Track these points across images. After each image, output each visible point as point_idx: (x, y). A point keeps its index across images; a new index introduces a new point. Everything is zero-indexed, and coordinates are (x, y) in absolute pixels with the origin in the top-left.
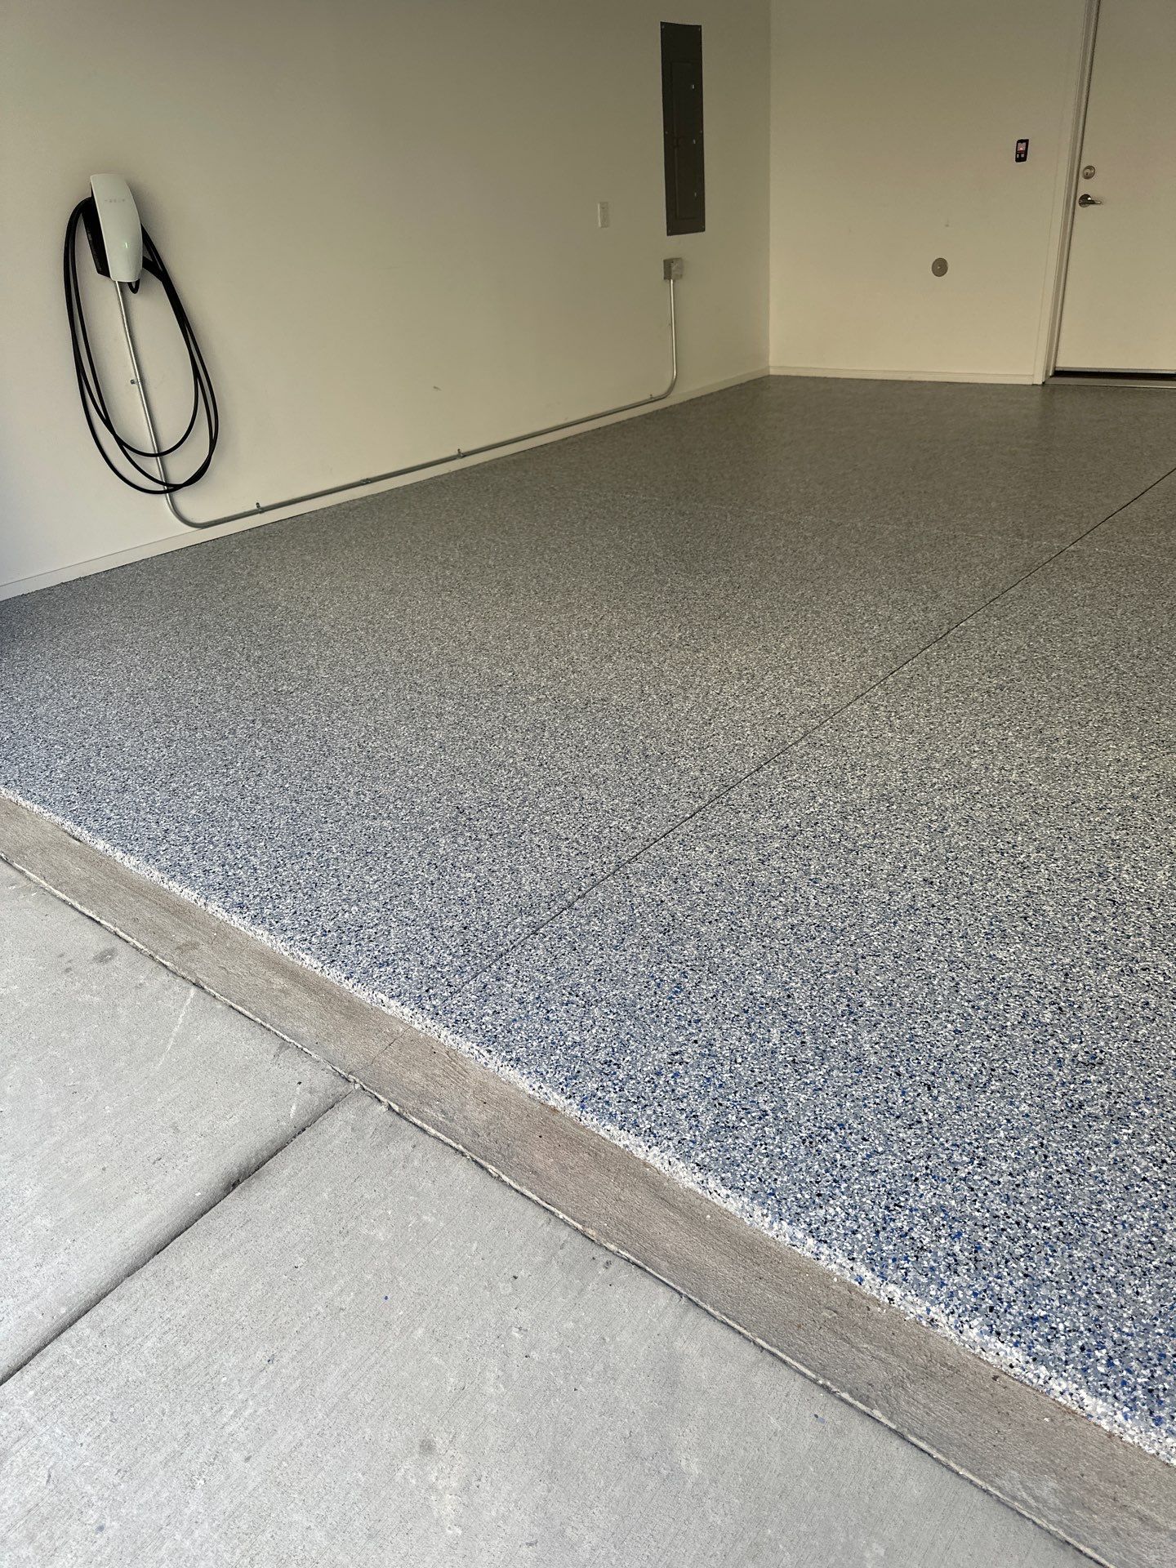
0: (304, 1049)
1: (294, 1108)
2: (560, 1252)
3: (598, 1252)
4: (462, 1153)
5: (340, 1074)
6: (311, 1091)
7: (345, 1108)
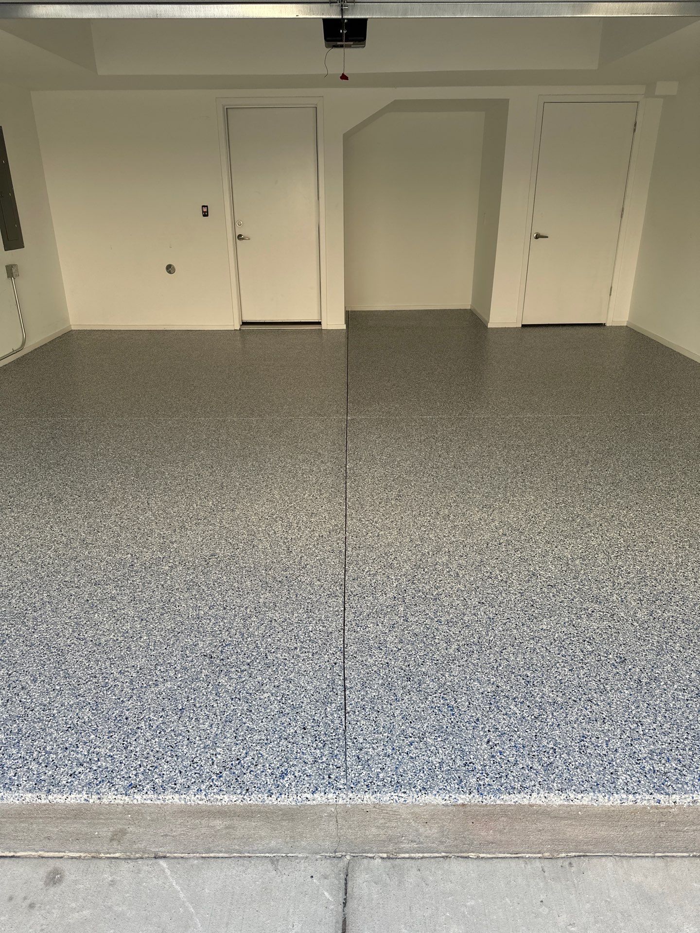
0: (288, 855)
1: (326, 894)
2: (546, 874)
3: (560, 862)
4: (447, 857)
5: (330, 857)
6: (326, 877)
7: (358, 874)
